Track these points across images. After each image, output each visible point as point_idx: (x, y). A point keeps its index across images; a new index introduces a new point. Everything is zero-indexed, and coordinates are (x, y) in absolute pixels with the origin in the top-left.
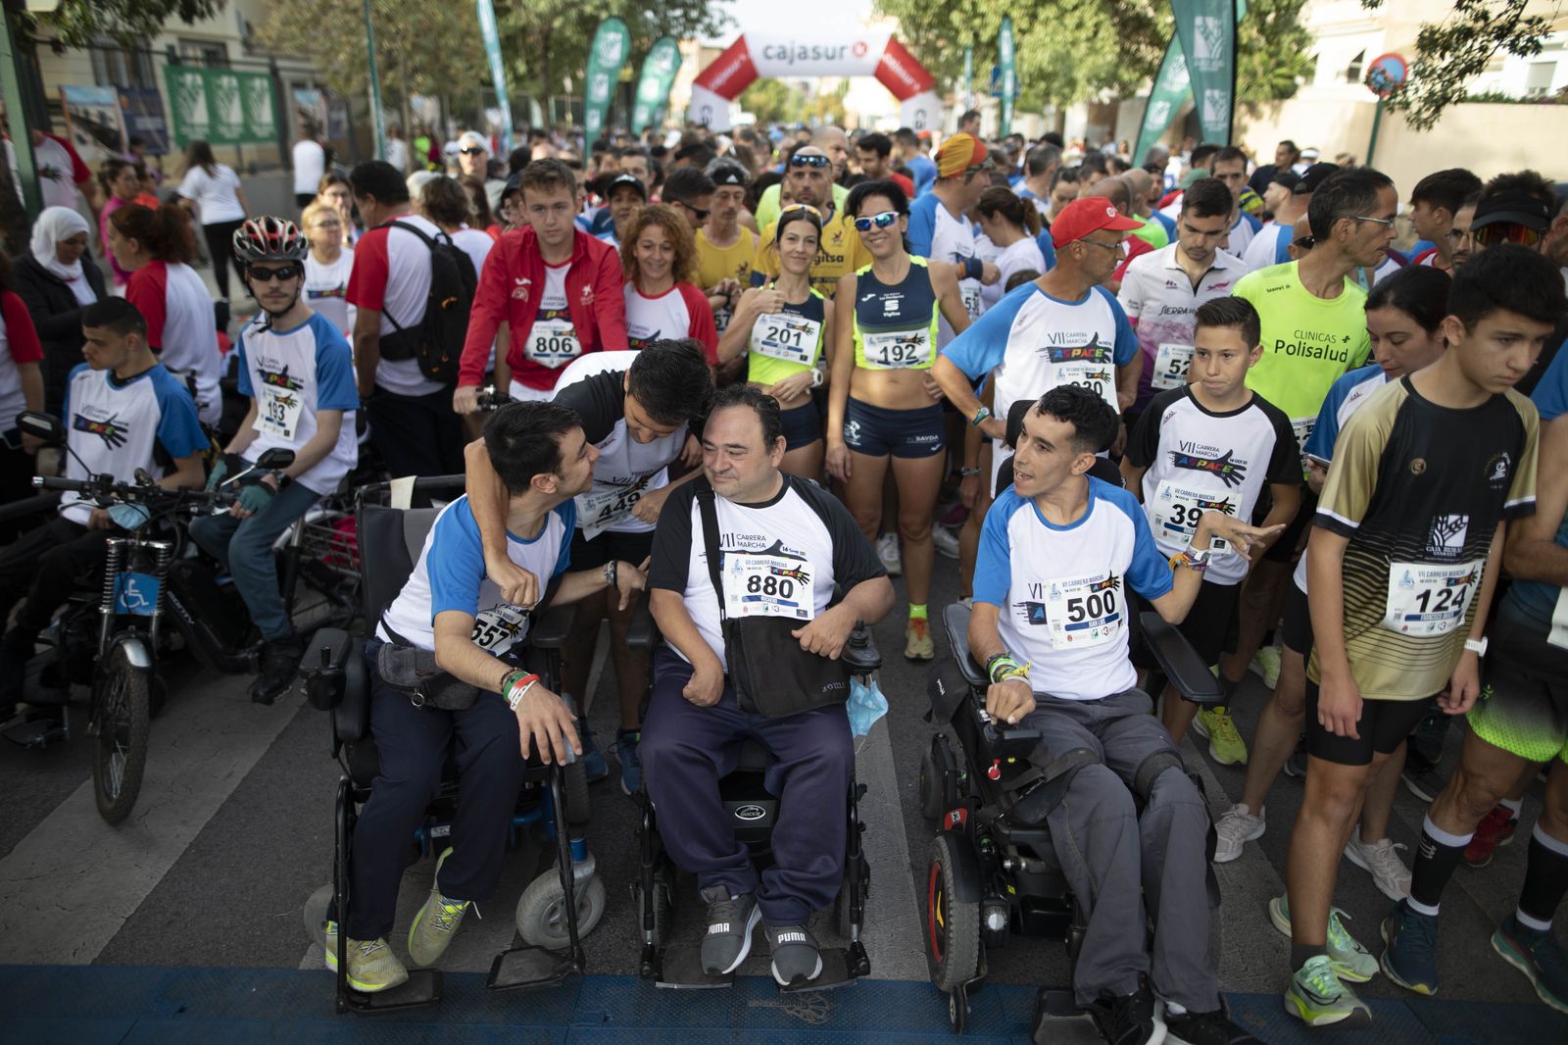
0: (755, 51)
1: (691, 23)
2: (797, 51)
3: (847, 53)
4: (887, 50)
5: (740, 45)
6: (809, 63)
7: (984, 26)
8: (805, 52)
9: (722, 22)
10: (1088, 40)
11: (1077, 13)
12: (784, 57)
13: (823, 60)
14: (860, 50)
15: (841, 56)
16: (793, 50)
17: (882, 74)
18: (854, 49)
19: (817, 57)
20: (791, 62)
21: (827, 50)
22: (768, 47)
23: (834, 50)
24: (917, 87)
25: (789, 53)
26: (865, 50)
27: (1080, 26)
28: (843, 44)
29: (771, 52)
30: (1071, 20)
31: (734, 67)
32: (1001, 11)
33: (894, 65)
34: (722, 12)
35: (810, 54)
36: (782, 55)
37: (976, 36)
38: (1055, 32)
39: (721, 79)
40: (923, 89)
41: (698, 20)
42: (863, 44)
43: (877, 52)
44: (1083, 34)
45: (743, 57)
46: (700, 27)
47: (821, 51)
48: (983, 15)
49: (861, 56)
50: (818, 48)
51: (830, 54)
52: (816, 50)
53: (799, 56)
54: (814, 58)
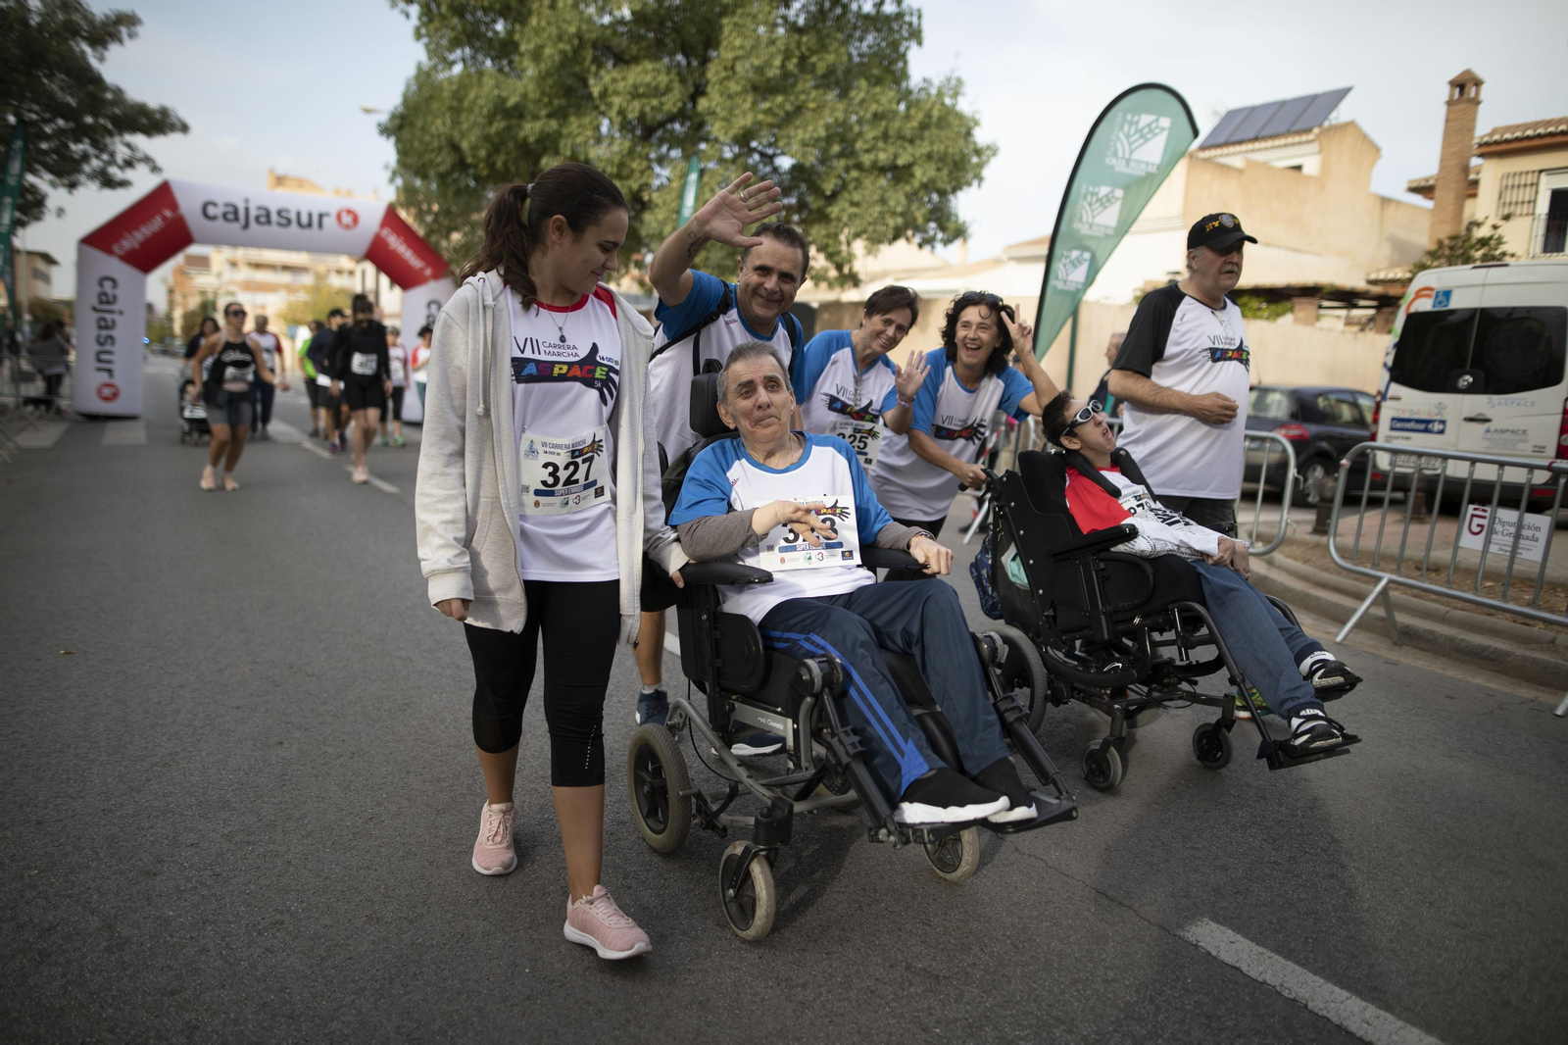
0: (188, 206)
2: (254, 212)
3: (329, 221)
4: (383, 225)
5: (163, 195)
6: (274, 230)
8: (268, 215)
9: (130, 164)
12: (236, 219)
13: (294, 227)
14: (347, 219)
15: (320, 225)
16: (247, 210)
17: (378, 255)
18: (339, 217)
19: (286, 222)
20: (246, 226)
21: (299, 214)
22: (211, 202)
23: (310, 215)
24: (428, 272)
25: (241, 215)
26: (355, 221)
28: (323, 210)
29: (211, 211)
31: (157, 224)
33: (398, 245)
34: (129, 146)
35: (274, 218)
36: (232, 214)
39: (132, 241)
40: (437, 276)
42: (349, 212)
43: (372, 225)
45: (168, 212)
47: (293, 217)
49: (347, 227)
50: (287, 211)
51: (304, 220)
52: (284, 214)
53: (257, 219)
54: (279, 224)
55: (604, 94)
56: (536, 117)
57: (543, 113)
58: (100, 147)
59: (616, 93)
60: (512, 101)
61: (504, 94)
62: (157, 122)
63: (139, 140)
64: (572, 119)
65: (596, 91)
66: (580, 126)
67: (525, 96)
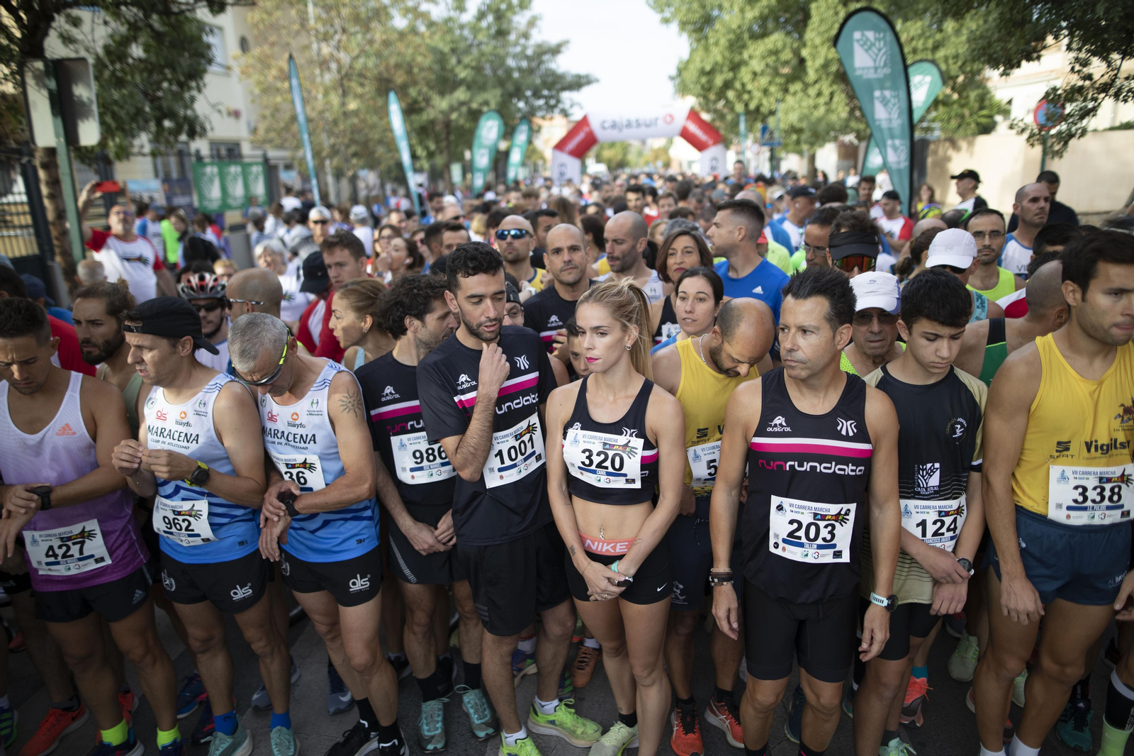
0: (595, 125)
1: (551, 108)
2: (625, 123)
3: (660, 123)
4: (688, 118)
5: (584, 121)
7: (751, 98)
8: (630, 123)
9: (572, 106)
10: (826, 104)
11: (817, 86)
12: (616, 128)
13: (644, 128)
14: (668, 119)
15: (656, 124)
16: (621, 122)
17: (685, 134)
18: (665, 119)
20: (620, 130)
21: (645, 121)
22: (604, 122)
23: (650, 121)
24: (710, 142)
25: (618, 124)
26: (672, 119)
27: (819, 94)
28: (656, 116)
29: (606, 125)
30: (812, 91)
31: (580, 137)
33: (693, 128)
34: (571, 99)
35: (634, 124)
36: (614, 126)
37: (746, 105)
38: (801, 100)
39: (572, 145)
40: (715, 143)
41: (555, 106)
42: (671, 116)
43: (681, 119)
44: (822, 100)
45: (586, 129)
46: (557, 111)
47: (641, 122)
48: (749, 92)
49: (669, 123)
50: (640, 120)
51: (648, 123)
52: (638, 122)
53: (626, 127)
54: (638, 127)
56: (721, 72)
57: (726, 69)
58: (559, 100)
60: (708, 68)
61: (705, 64)
62: (578, 83)
63: (575, 94)
67: (716, 64)
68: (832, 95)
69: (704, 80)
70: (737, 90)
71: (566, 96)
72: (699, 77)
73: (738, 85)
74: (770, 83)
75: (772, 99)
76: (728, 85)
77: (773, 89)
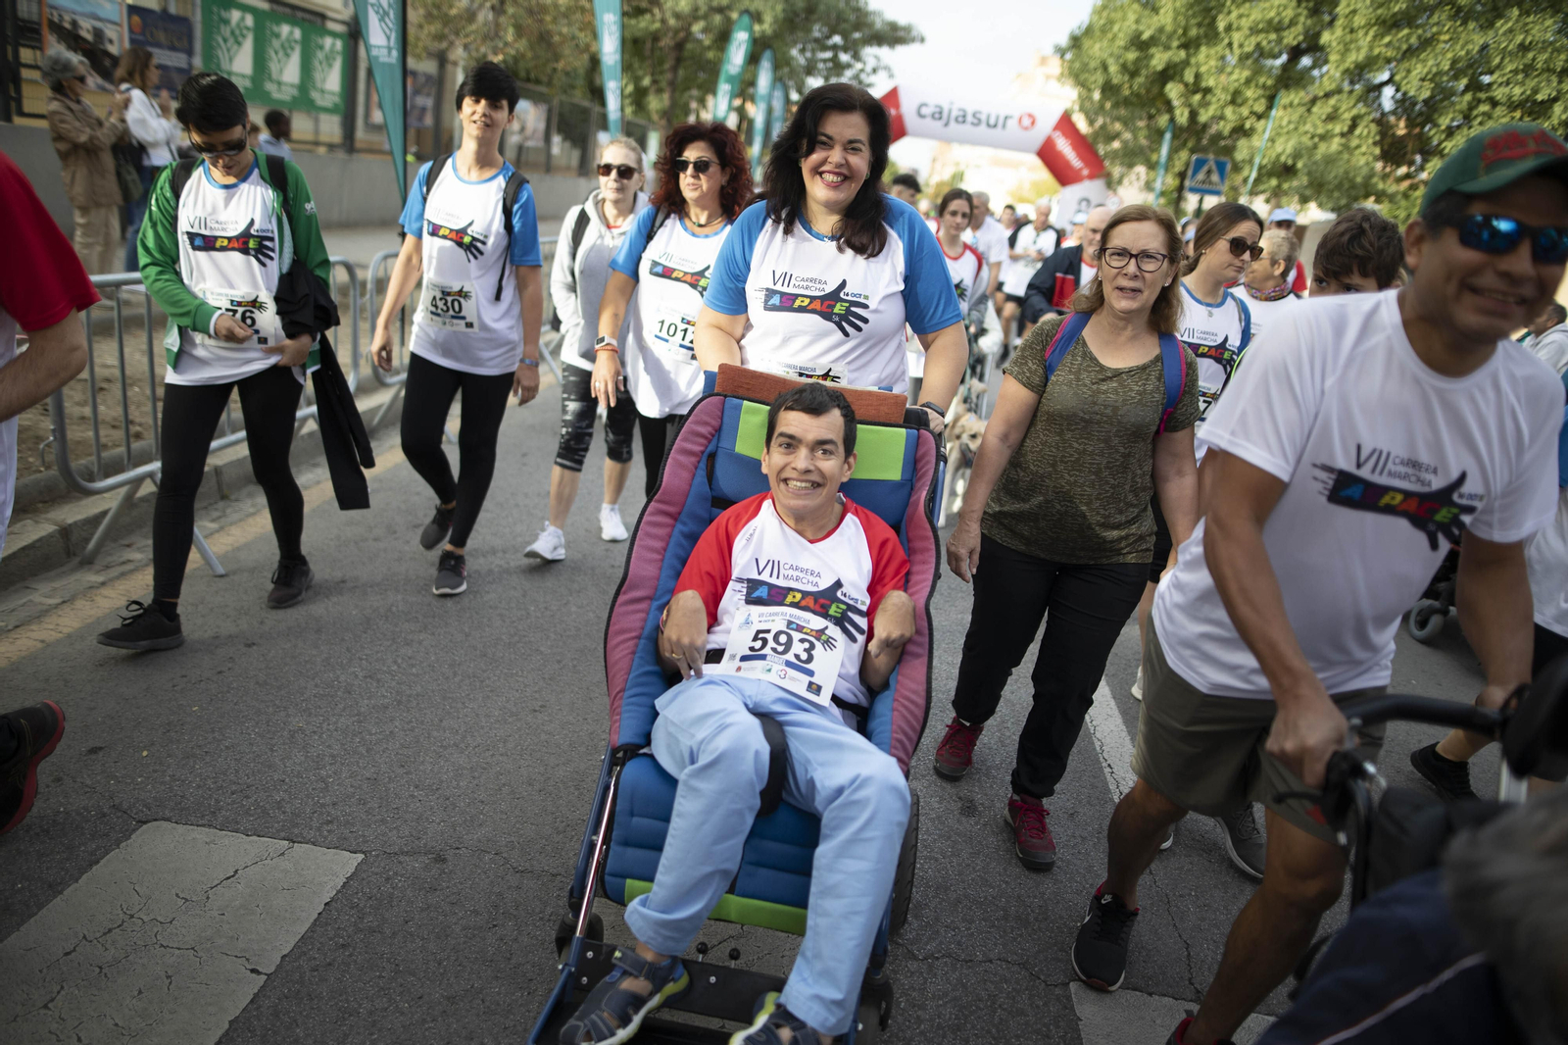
0: (908, 106)
2: (954, 113)
3: (1012, 124)
4: (1056, 128)
5: (892, 97)
6: (967, 128)
7: (1205, 104)
8: (965, 116)
9: (874, 71)
10: (1343, 135)
11: (1332, 101)
12: (940, 118)
13: (983, 127)
14: (1026, 122)
15: (1004, 126)
16: (950, 111)
17: (1047, 154)
18: (1020, 120)
19: (977, 123)
20: (946, 124)
21: (989, 117)
22: (924, 105)
23: (997, 118)
24: (1085, 172)
25: (945, 115)
26: (1033, 123)
27: (1332, 118)
28: (1008, 112)
29: (924, 111)
30: (1321, 110)
32: (1232, 90)
33: (1064, 147)
34: (877, 58)
35: (970, 118)
36: (938, 115)
37: (1193, 115)
40: (1091, 177)
42: (1030, 116)
43: (1047, 126)
44: (1338, 128)
47: (983, 117)
48: (1207, 91)
49: (1026, 129)
50: (980, 113)
51: (992, 122)
52: (978, 116)
53: (956, 120)
54: (973, 124)
55: (1229, 28)
56: (1167, 48)
57: (1175, 44)
58: (856, 57)
59: (1238, 29)
60: (1145, 36)
61: (1141, 28)
63: (884, 52)
64: (1203, 49)
65: (1221, 25)
66: (1208, 56)
67: (1161, 30)
68: (1354, 123)
69: (1132, 56)
70: (1186, 85)
71: (870, 52)
72: (1126, 48)
73: (1189, 76)
74: (1248, 82)
75: (1245, 111)
76: (1169, 73)
77: (1250, 93)
